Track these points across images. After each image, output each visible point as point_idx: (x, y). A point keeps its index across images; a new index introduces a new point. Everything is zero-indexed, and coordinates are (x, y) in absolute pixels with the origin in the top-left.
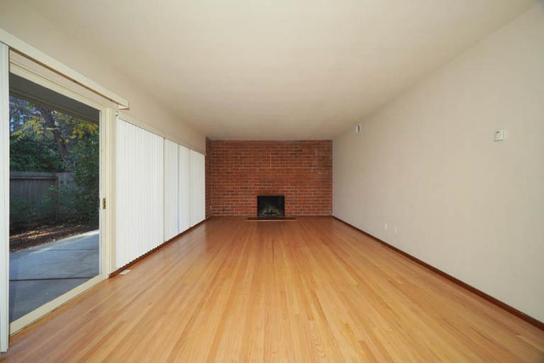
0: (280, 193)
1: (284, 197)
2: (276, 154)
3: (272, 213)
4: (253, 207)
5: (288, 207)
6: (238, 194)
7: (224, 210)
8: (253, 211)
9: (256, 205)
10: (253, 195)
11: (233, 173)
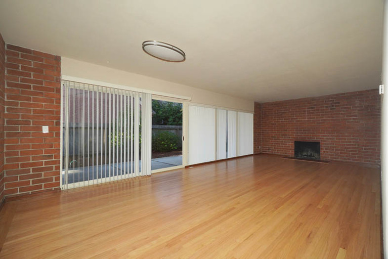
0: (315, 139)
1: (319, 143)
2: (312, 108)
3: (311, 156)
4: (291, 149)
5: (324, 152)
6: (279, 139)
7: (268, 150)
8: (291, 153)
9: (294, 148)
10: (291, 140)
11: (275, 124)
